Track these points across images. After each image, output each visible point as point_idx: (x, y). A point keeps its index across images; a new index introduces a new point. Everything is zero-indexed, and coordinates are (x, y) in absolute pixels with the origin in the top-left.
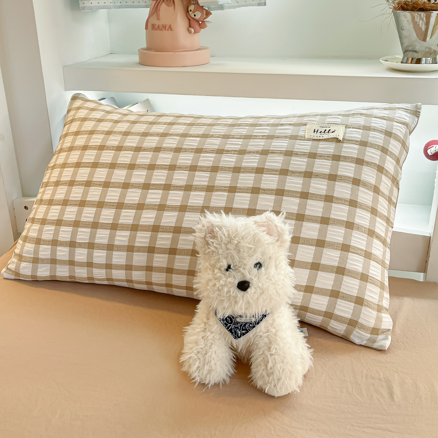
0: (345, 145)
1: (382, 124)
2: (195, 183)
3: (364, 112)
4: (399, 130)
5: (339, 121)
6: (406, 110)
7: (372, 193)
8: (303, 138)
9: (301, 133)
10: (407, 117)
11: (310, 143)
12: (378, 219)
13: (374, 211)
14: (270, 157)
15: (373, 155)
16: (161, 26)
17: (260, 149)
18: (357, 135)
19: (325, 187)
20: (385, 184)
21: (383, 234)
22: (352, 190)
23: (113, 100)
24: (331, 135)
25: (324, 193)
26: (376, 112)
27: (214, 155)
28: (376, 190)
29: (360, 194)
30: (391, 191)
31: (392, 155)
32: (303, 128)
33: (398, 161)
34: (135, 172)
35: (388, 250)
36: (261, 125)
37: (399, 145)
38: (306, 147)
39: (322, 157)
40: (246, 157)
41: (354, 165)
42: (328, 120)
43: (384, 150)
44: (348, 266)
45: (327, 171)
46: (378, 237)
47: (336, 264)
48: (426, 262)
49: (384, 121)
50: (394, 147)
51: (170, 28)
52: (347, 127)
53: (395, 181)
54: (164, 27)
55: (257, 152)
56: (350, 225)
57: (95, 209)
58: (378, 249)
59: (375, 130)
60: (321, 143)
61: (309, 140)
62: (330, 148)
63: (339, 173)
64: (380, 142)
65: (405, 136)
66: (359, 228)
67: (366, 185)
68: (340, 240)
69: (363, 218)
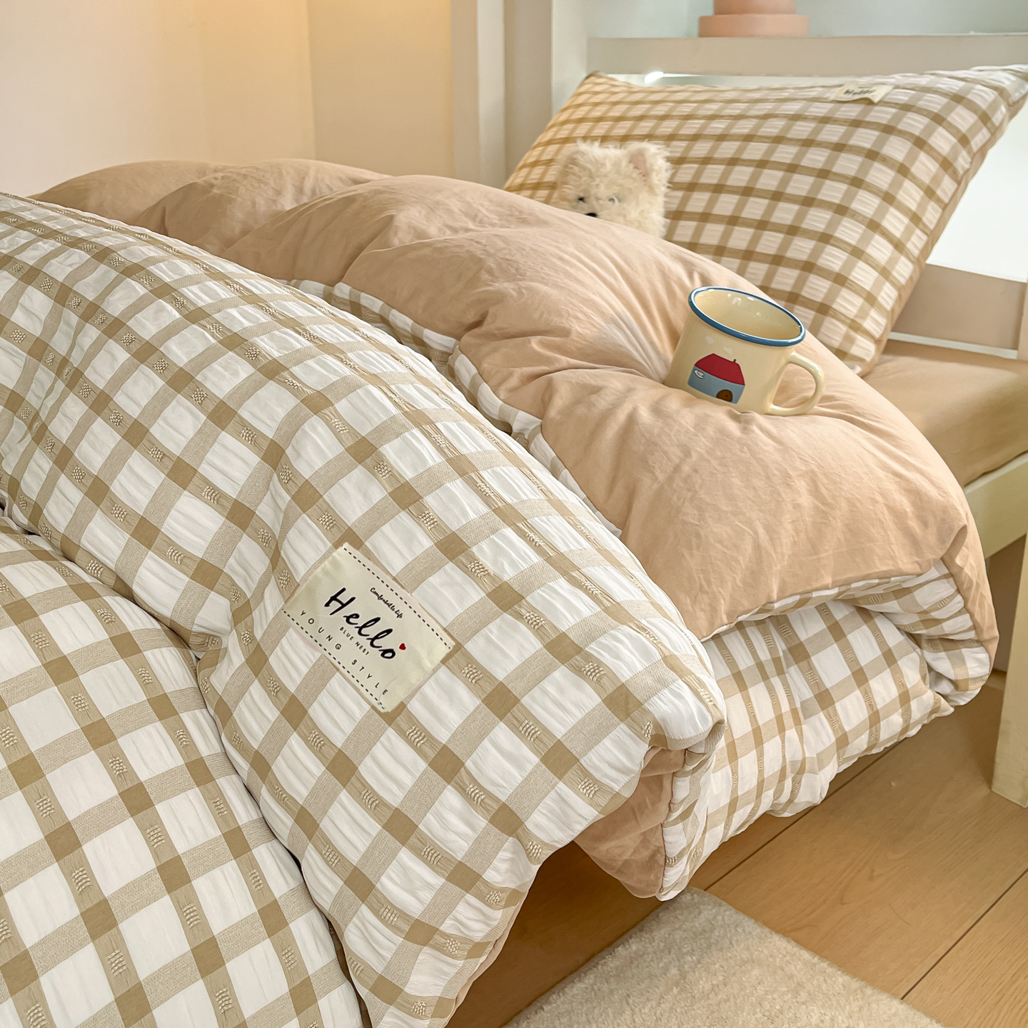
0: (877, 108)
7: (892, 173)
8: (826, 101)
9: (828, 95)
11: (832, 105)
14: (770, 122)
18: (903, 97)
19: (824, 159)
22: (862, 165)
24: (865, 96)
25: (819, 166)
29: (873, 171)
32: (836, 89)
33: (975, 158)
38: (822, 110)
39: (837, 121)
41: (877, 133)
52: (895, 87)
55: (757, 117)
60: (845, 105)
61: (832, 102)
63: (852, 142)
66: (855, 215)
67: (886, 161)
68: (821, 227)
69: (866, 204)
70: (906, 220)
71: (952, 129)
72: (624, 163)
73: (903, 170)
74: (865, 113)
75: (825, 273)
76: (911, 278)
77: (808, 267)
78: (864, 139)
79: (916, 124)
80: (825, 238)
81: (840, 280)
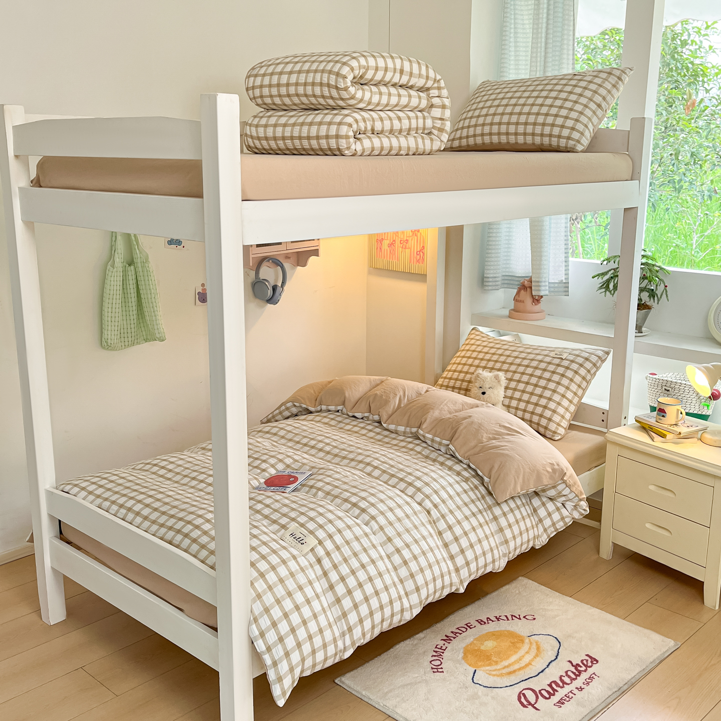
0: (564, 361)
1: (586, 355)
2: (503, 368)
3: (583, 349)
5: (566, 351)
7: (569, 381)
8: (549, 356)
9: (550, 355)
11: (551, 358)
12: (569, 392)
13: (568, 388)
14: (533, 362)
17: (532, 358)
18: (571, 357)
19: (549, 376)
20: (578, 379)
21: (572, 400)
22: (560, 378)
23: (499, 332)
24: (561, 357)
25: (548, 378)
26: (589, 350)
27: (513, 358)
29: (563, 380)
30: (582, 384)
32: (552, 352)
34: (483, 362)
35: (574, 407)
36: (538, 349)
37: (592, 365)
38: (549, 359)
39: (553, 364)
40: (525, 360)
41: (564, 369)
43: (582, 365)
44: (549, 406)
45: (552, 370)
46: (567, 399)
47: (544, 404)
48: (607, 423)
49: (588, 354)
50: (588, 365)
51: (523, 302)
52: (569, 354)
53: (587, 381)
55: (530, 359)
56: (554, 391)
57: (464, 374)
59: (581, 357)
60: (555, 359)
62: (557, 361)
63: (557, 371)
64: (581, 362)
65: (598, 362)
66: (558, 393)
67: (567, 377)
68: (548, 396)
69: (561, 390)
70: (573, 394)
71: (585, 368)
72: (493, 378)
73: (571, 380)
74: (561, 362)
75: (550, 409)
76: (575, 410)
77: (545, 407)
78: (560, 370)
79: (575, 366)
80: (550, 399)
81: (554, 411)
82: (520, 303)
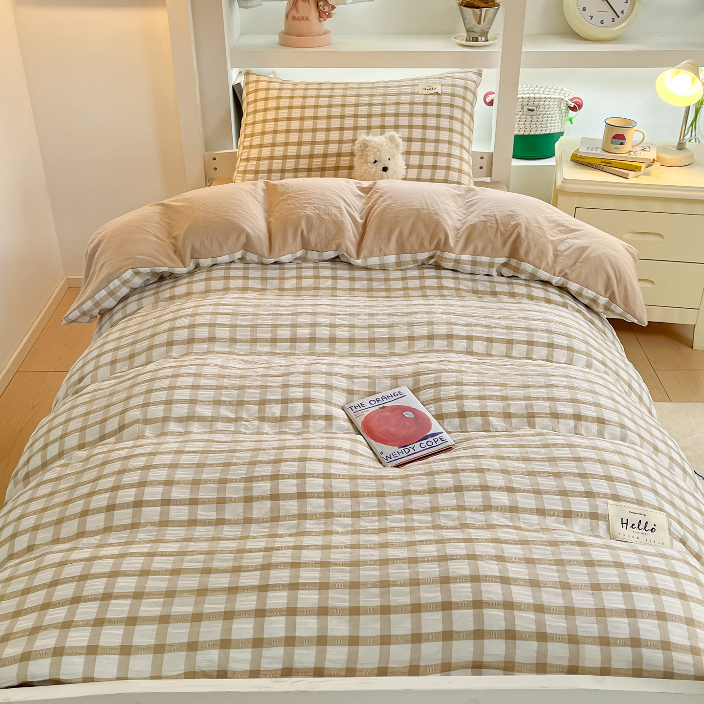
0: (443, 96)
1: (461, 83)
2: (359, 125)
3: (450, 75)
4: (471, 85)
5: (436, 82)
6: (474, 73)
7: (460, 124)
8: (418, 94)
9: (416, 91)
10: (474, 77)
11: (423, 96)
12: (464, 139)
13: (462, 134)
14: (401, 106)
15: (458, 101)
16: (300, 18)
17: (394, 102)
18: (448, 90)
19: (435, 122)
20: (467, 118)
21: (468, 147)
22: (450, 122)
24: (434, 91)
26: (457, 75)
27: (367, 107)
28: (462, 122)
29: (454, 125)
30: (470, 123)
31: (469, 101)
32: (416, 87)
33: (472, 105)
34: (319, 121)
35: (471, 158)
36: (390, 87)
37: (472, 95)
38: (420, 99)
39: (431, 104)
40: (387, 107)
41: (449, 108)
42: (431, 82)
43: (464, 98)
45: (435, 113)
46: (465, 149)
48: (491, 170)
49: (462, 81)
50: (470, 96)
51: (307, 18)
52: (442, 85)
53: (472, 116)
54: (303, 18)
55: (393, 104)
56: (450, 143)
57: (296, 147)
58: (466, 156)
59: (458, 86)
60: (429, 96)
61: (422, 94)
62: (433, 99)
63: (442, 113)
64: (462, 94)
65: (475, 89)
66: (455, 144)
68: (446, 151)
74: (440, 99)
77: (448, 168)
78: (445, 111)
80: (449, 155)
82: (302, 22)
